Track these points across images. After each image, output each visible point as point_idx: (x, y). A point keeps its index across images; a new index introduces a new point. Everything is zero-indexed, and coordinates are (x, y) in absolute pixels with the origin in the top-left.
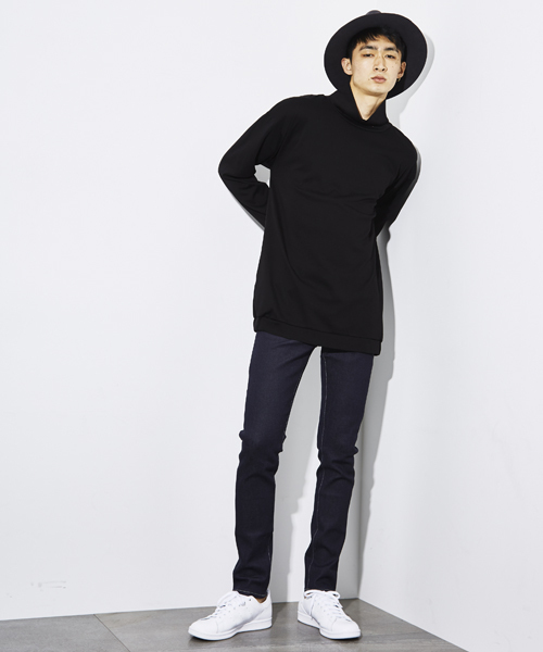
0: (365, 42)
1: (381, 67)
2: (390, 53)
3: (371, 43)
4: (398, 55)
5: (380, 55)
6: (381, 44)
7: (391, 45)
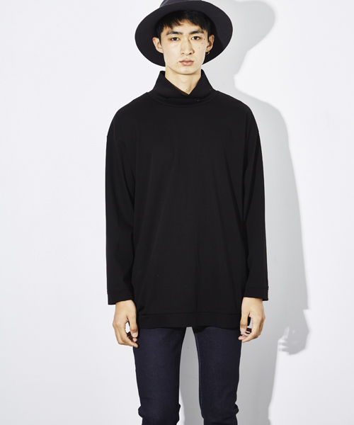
0: (171, 27)
1: (187, 52)
2: (195, 35)
3: (176, 29)
4: (204, 35)
5: (186, 39)
6: (186, 28)
7: (196, 28)
